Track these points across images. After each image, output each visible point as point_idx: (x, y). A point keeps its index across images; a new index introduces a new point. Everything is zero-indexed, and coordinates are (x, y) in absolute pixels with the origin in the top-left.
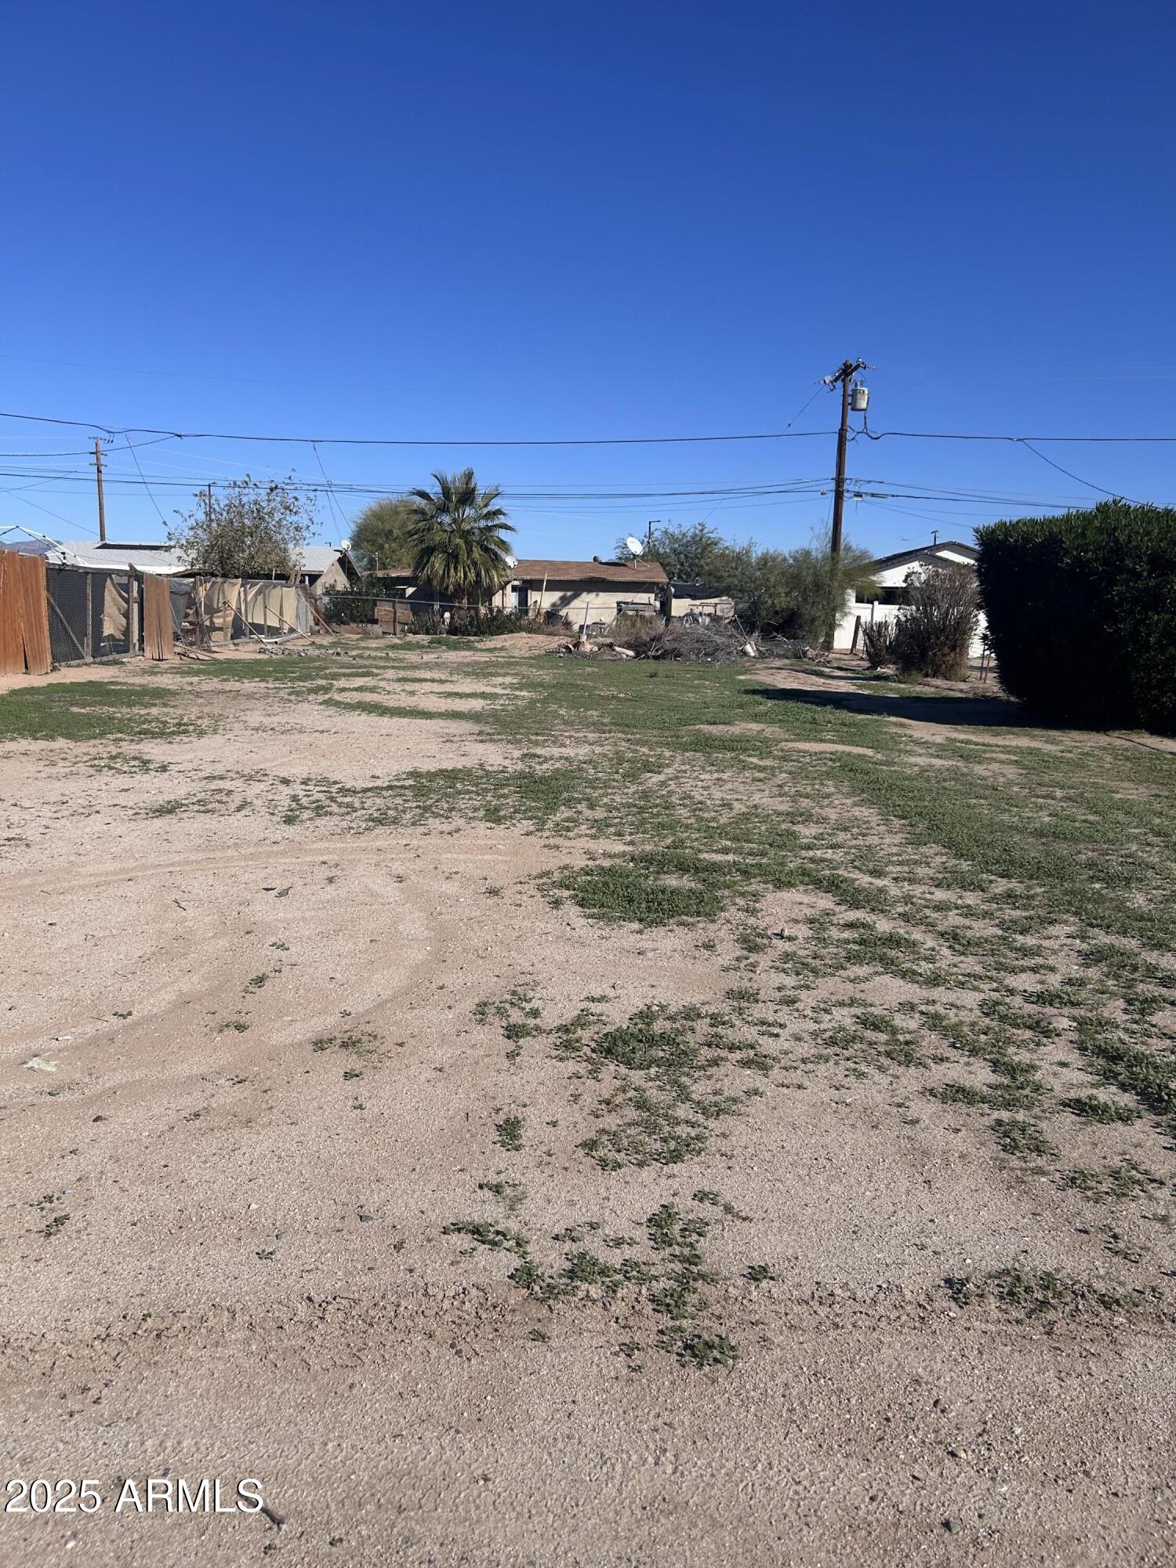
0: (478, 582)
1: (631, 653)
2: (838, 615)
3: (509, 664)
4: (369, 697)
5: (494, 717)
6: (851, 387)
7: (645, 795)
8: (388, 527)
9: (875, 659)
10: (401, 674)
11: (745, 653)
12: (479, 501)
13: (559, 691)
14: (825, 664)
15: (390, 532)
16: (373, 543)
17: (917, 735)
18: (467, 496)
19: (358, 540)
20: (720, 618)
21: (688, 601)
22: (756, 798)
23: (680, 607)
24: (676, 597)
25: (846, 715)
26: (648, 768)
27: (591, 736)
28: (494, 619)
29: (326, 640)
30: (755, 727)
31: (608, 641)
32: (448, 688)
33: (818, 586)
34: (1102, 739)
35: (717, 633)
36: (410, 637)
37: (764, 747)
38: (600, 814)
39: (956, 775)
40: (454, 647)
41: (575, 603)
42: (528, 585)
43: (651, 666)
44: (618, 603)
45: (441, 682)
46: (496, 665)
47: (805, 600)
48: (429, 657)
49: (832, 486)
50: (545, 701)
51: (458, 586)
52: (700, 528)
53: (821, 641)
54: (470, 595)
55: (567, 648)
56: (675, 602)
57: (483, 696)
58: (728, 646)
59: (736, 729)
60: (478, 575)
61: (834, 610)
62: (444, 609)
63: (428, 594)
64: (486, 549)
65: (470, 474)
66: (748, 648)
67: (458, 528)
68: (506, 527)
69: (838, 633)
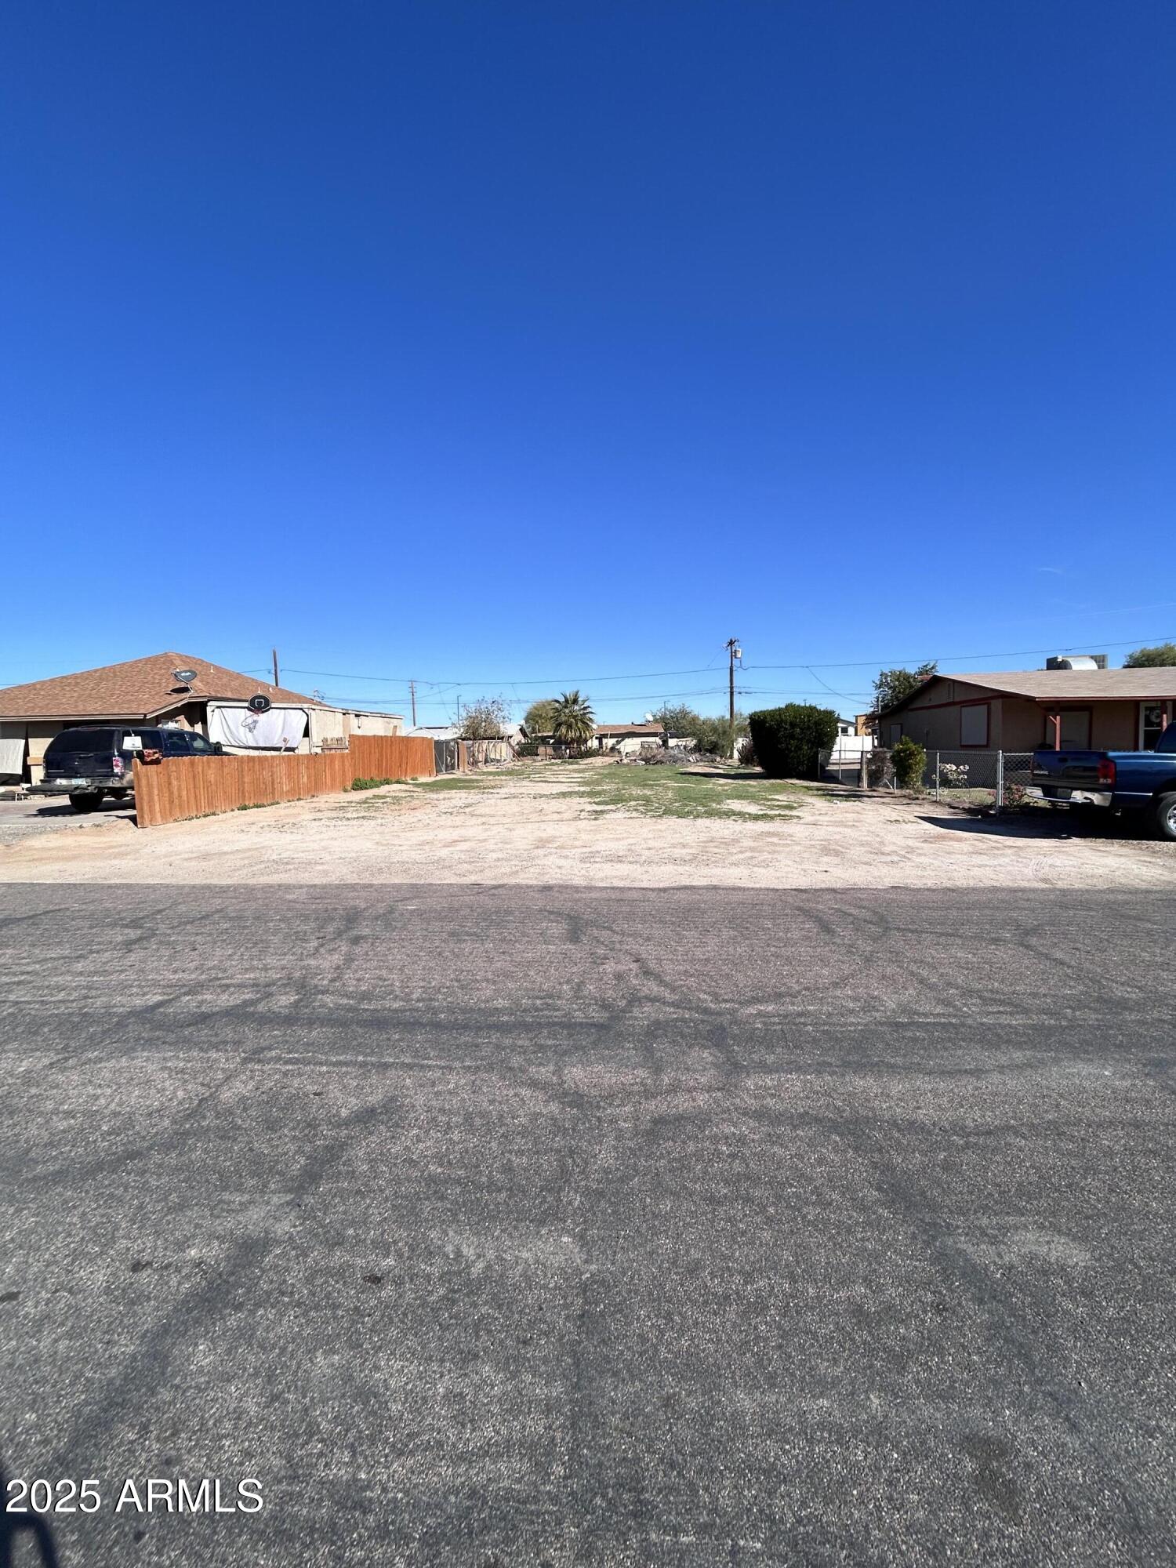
0: (581, 736)
1: (643, 763)
2: (733, 744)
3: (594, 769)
5: (583, 782)
6: (734, 649)
7: (620, 793)
8: (539, 713)
9: (741, 762)
12: (580, 703)
14: (720, 764)
15: (542, 716)
16: (534, 720)
18: (575, 701)
19: (526, 719)
20: (687, 747)
21: (675, 740)
23: (672, 742)
24: (669, 738)
25: (701, 778)
28: (588, 751)
29: (520, 763)
30: (666, 781)
31: (635, 758)
33: (725, 733)
35: (683, 753)
36: (553, 761)
40: (572, 764)
41: (623, 743)
42: (602, 736)
43: (651, 767)
44: (642, 742)
47: (722, 738)
48: (561, 768)
49: (729, 690)
50: (602, 778)
51: (572, 738)
54: (577, 742)
55: (617, 761)
56: (669, 741)
58: (684, 758)
59: (658, 782)
60: (581, 733)
61: (733, 741)
62: (566, 748)
63: (560, 742)
64: (584, 723)
65: (577, 692)
66: (691, 759)
67: (572, 714)
68: (592, 713)
69: (735, 752)
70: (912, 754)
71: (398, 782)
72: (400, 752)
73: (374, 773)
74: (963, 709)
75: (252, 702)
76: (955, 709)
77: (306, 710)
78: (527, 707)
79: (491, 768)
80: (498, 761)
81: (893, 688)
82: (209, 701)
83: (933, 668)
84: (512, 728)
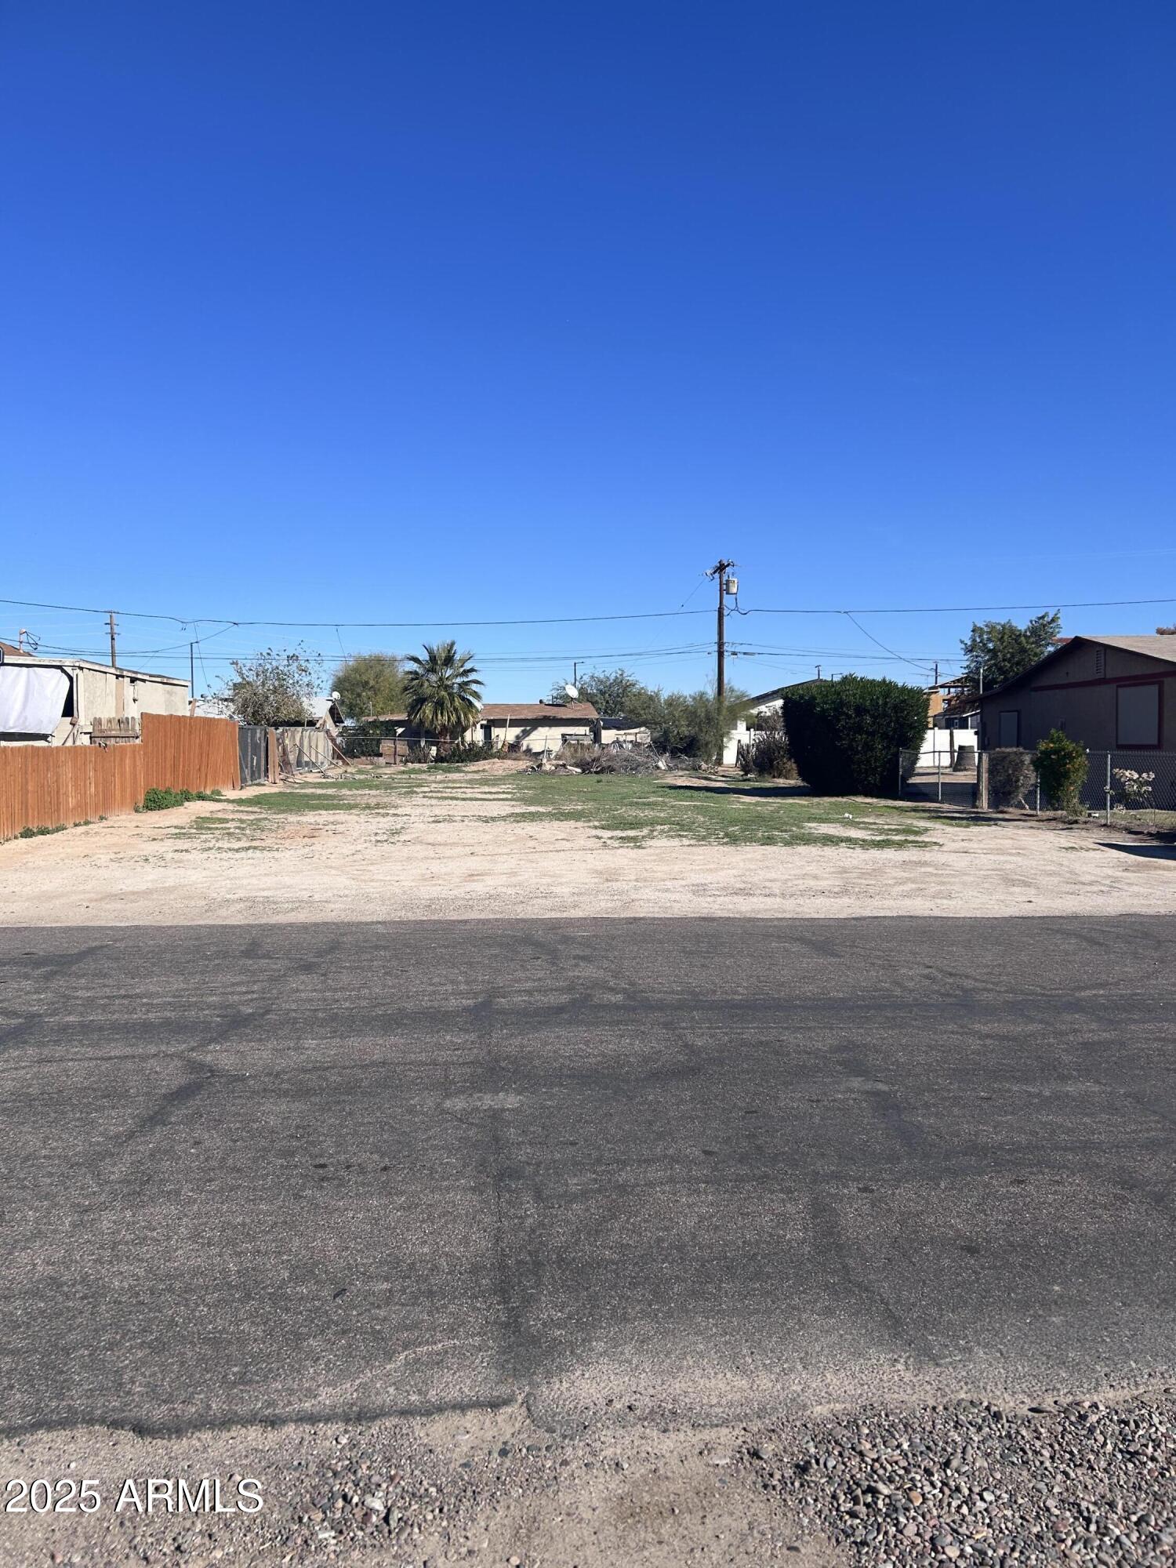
0: (457, 723)
1: (579, 770)
2: (725, 740)
6: (725, 578)
8: (364, 678)
9: (746, 769)
11: (658, 768)
12: (457, 664)
14: (710, 774)
15: (367, 683)
16: (355, 691)
17: (743, 800)
18: (449, 660)
20: (640, 744)
21: (615, 731)
22: (658, 815)
23: (608, 736)
24: (605, 728)
25: (710, 794)
26: (611, 810)
27: (580, 803)
28: (471, 750)
29: (350, 769)
31: (562, 762)
33: (709, 719)
34: (834, 799)
35: (639, 754)
36: (411, 765)
37: (663, 804)
39: (746, 809)
40: (449, 770)
41: (533, 736)
42: (491, 723)
43: (594, 778)
44: (563, 736)
47: (701, 730)
48: (439, 777)
49: (716, 648)
51: (442, 727)
52: (620, 672)
53: (714, 758)
54: (452, 733)
55: (533, 768)
56: (604, 733)
58: (646, 763)
59: (652, 800)
60: (459, 718)
61: (722, 736)
62: (431, 744)
63: (416, 732)
64: (462, 699)
65: (453, 644)
66: (660, 764)
67: (442, 684)
68: (477, 682)
69: (726, 753)
70: (1069, 756)
71: (201, 797)
72: (201, 746)
73: (170, 781)
74: (1121, 690)
76: (1107, 691)
77: (69, 670)
79: (311, 778)
81: (993, 653)
83: (1053, 620)
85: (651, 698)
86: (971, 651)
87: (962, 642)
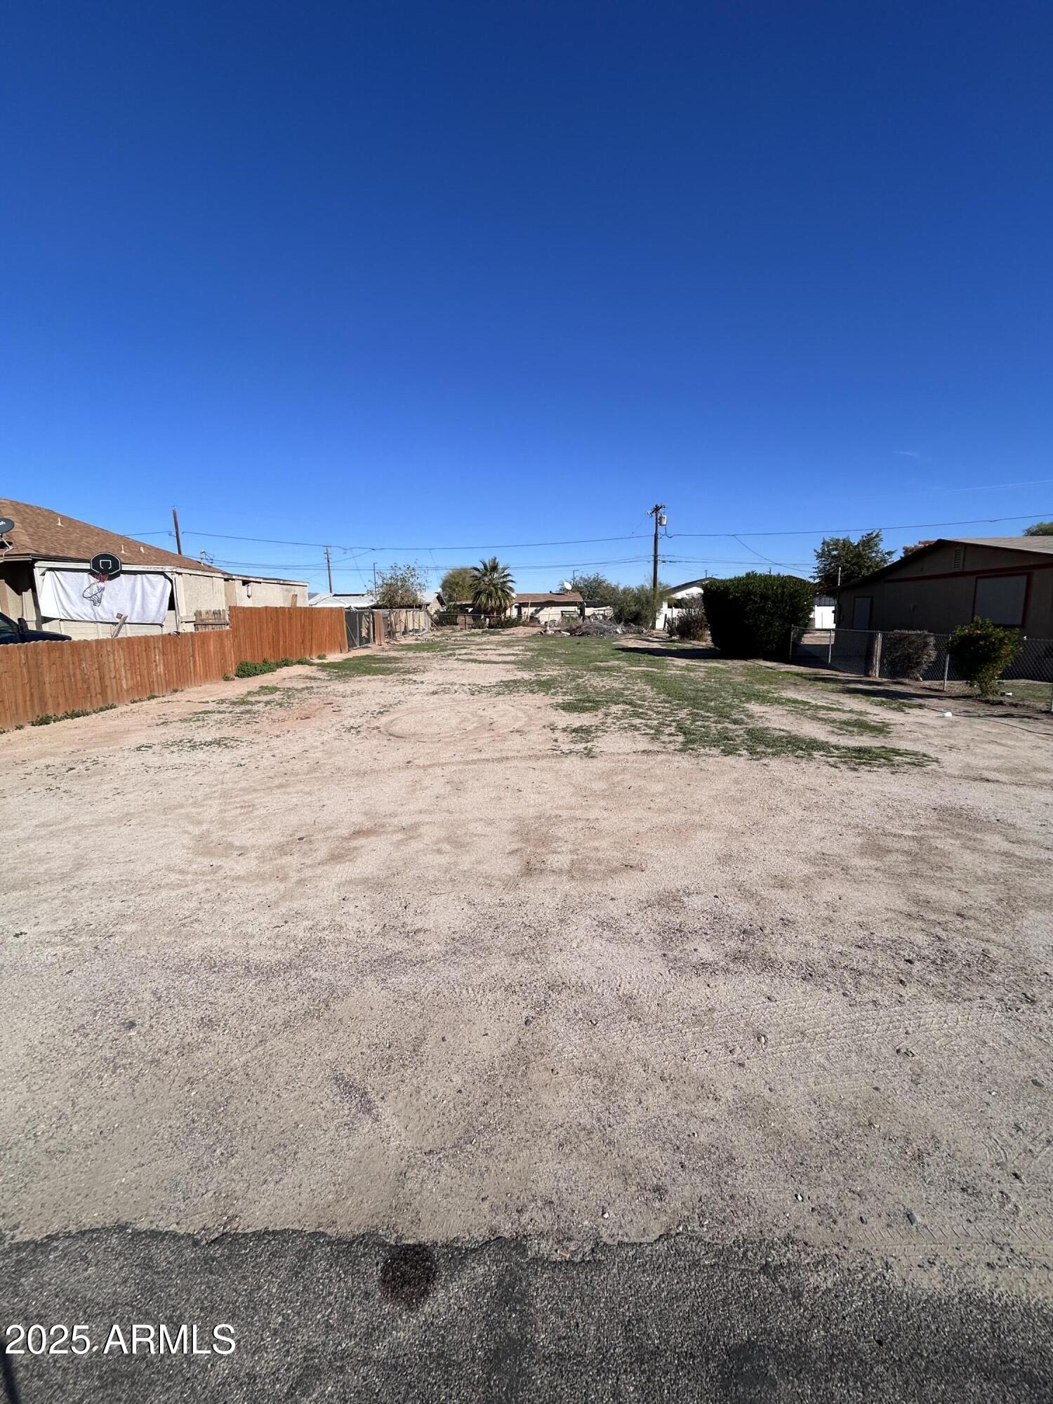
0: (501, 605)
1: (568, 634)
2: (657, 614)
3: (517, 641)
4: (471, 657)
5: (520, 662)
6: (659, 515)
7: (579, 685)
8: (457, 580)
9: (671, 633)
10: (478, 647)
11: (617, 633)
12: (500, 571)
13: (542, 651)
14: (649, 636)
15: (458, 583)
16: (450, 588)
17: (676, 663)
18: (494, 568)
19: (443, 587)
20: (606, 617)
21: (593, 609)
22: (614, 685)
23: (589, 611)
24: (587, 607)
25: (651, 657)
26: (578, 677)
27: (558, 668)
28: (508, 621)
29: (439, 634)
30: (617, 662)
31: (559, 629)
32: (497, 652)
33: (648, 602)
34: (743, 663)
35: (605, 623)
36: (473, 630)
37: (619, 669)
38: (564, 690)
39: (683, 676)
40: (492, 634)
41: (541, 612)
42: (522, 605)
43: (577, 639)
44: (562, 612)
45: (495, 650)
46: (513, 641)
47: (643, 608)
48: (484, 639)
49: (653, 558)
50: (537, 656)
51: (492, 608)
52: (597, 575)
53: (649, 625)
54: (497, 611)
55: (541, 632)
56: (587, 610)
57: (513, 654)
58: (610, 629)
59: (609, 664)
60: (500, 602)
61: (656, 612)
62: (485, 617)
63: (478, 611)
64: (503, 591)
65: (495, 559)
66: (618, 630)
67: (491, 583)
68: (512, 581)
69: (657, 622)
73: (267, 653)
74: (980, 582)
75: (95, 563)
76: (965, 581)
77: (169, 575)
78: (443, 574)
79: (409, 640)
80: (417, 631)
81: (836, 557)
82: (35, 561)
83: (877, 536)
84: (429, 594)
85: (614, 589)
86: (821, 557)
87: (815, 551)
